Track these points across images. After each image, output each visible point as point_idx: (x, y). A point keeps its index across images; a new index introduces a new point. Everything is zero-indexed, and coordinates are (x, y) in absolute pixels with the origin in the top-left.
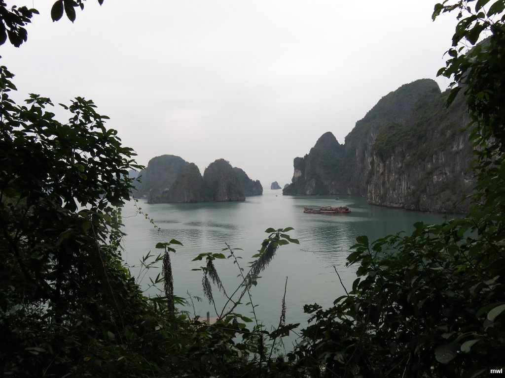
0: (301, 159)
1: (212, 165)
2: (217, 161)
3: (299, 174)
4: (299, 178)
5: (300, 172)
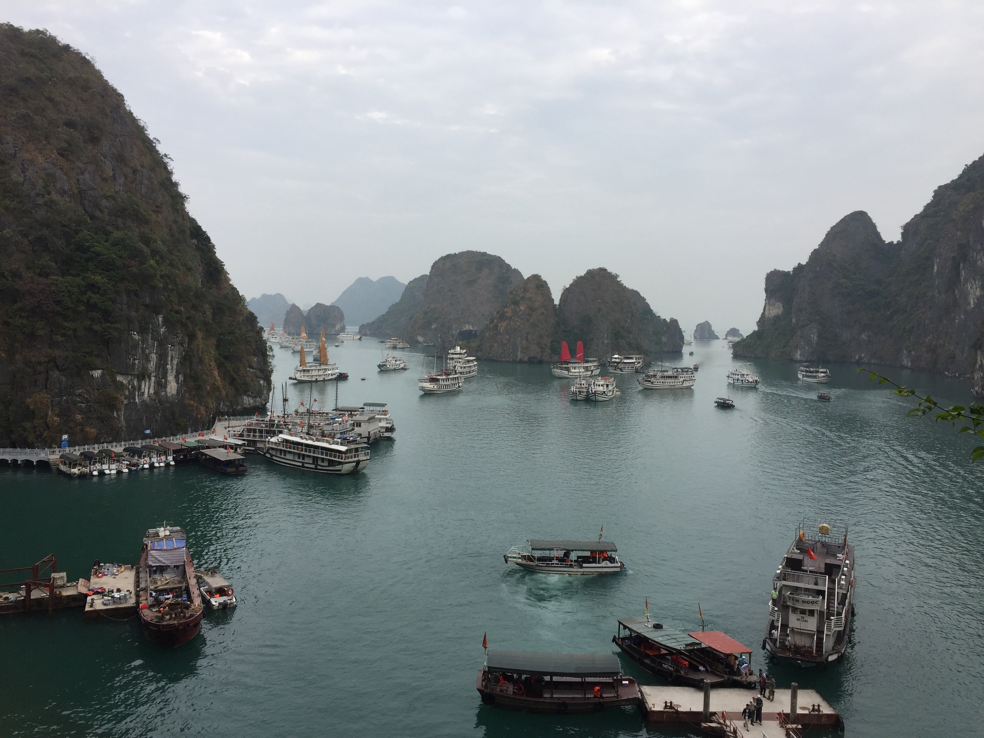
0: (785, 274)
1: (579, 282)
2: (591, 274)
3: (777, 310)
4: (777, 318)
5: (779, 305)
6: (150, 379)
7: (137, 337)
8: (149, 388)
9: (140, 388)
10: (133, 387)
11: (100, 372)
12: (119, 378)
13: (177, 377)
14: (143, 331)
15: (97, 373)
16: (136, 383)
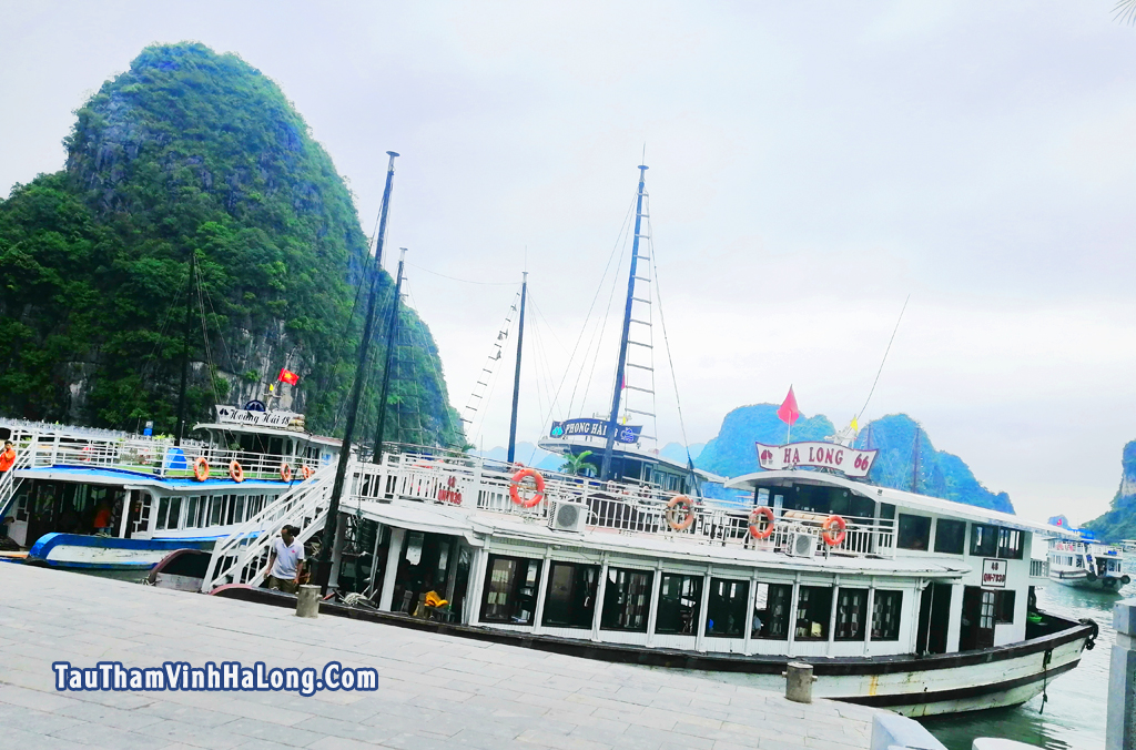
1: (874, 426)
6: (259, 384)
7: (247, 335)
8: (257, 394)
9: (244, 391)
10: (237, 389)
11: (201, 364)
12: (220, 375)
13: (293, 389)
14: (256, 332)
15: (198, 366)
16: (241, 385)
